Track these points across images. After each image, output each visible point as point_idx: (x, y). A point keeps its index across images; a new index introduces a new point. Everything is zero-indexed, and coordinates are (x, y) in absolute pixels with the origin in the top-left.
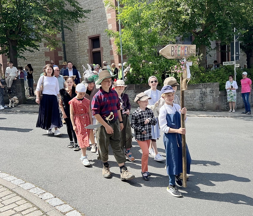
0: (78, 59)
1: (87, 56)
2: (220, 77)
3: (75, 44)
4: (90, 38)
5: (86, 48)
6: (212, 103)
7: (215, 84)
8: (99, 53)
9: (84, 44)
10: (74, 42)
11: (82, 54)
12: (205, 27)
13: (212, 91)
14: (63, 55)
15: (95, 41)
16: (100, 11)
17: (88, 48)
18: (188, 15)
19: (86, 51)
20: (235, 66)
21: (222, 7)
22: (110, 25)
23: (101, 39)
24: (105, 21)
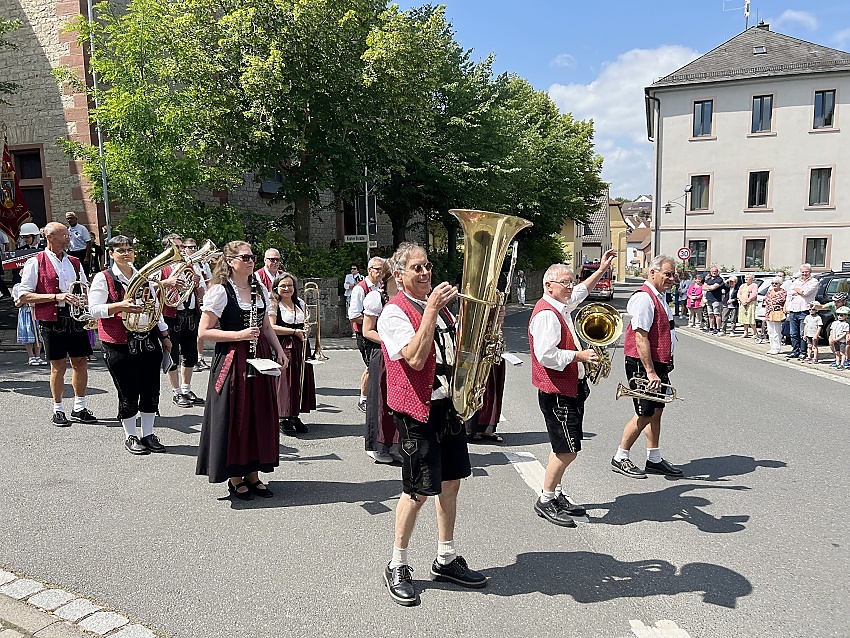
2: (339, 266)
4: (10, 152)
7: (329, 280)
8: (39, 191)
12: (306, 159)
13: (324, 296)
15: (27, 160)
16: (42, 87)
18: (267, 129)
20: (369, 246)
22: (70, 125)
23: (46, 157)
24: (57, 112)
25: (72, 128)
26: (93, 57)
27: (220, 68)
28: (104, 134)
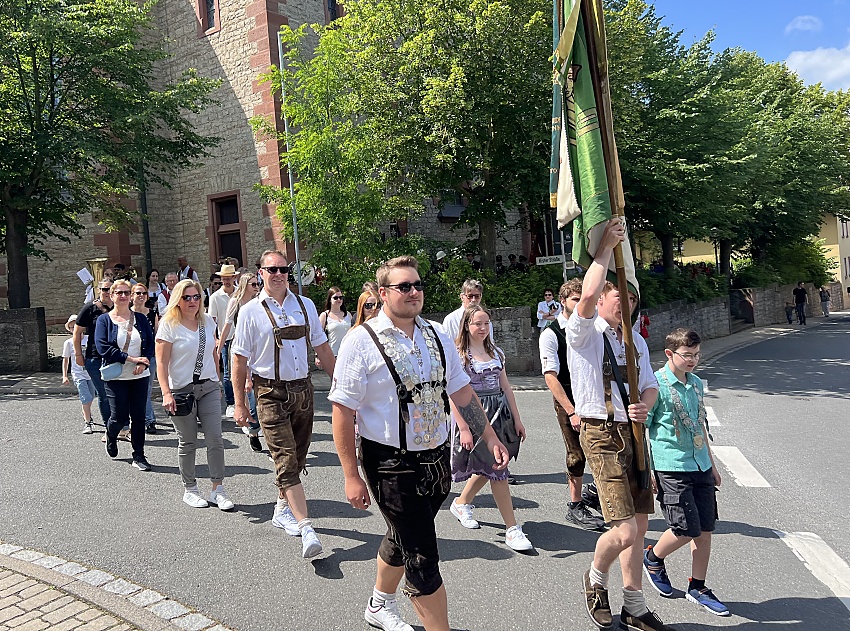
0: (182, 251)
1: (206, 243)
2: (531, 292)
3: (174, 213)
4: (212, 200)
5: (201, 224)
6: (516, 354)
7: (521, 310)
8: (236, 235)
9: (198, 215)
10: (170, 209)
11: (192, 237)
12: (490, 178)
13: (515, 328)
14: (141, 243)
15: (226, 206)
16: (238, 137)
17: (207, 223)
18: (449, 151)
19: (203, 231)
20: (565, 267)
21: (528, 135)
22: (264, 170)
23: (242, 203)
24: (252, 159)
25: (264, 172)
26: (285, 103)
27: (402, 95)
28: (294, 176)
